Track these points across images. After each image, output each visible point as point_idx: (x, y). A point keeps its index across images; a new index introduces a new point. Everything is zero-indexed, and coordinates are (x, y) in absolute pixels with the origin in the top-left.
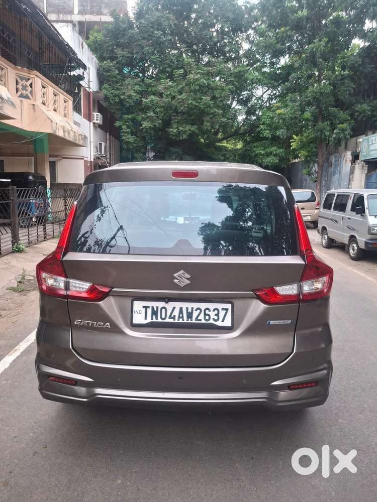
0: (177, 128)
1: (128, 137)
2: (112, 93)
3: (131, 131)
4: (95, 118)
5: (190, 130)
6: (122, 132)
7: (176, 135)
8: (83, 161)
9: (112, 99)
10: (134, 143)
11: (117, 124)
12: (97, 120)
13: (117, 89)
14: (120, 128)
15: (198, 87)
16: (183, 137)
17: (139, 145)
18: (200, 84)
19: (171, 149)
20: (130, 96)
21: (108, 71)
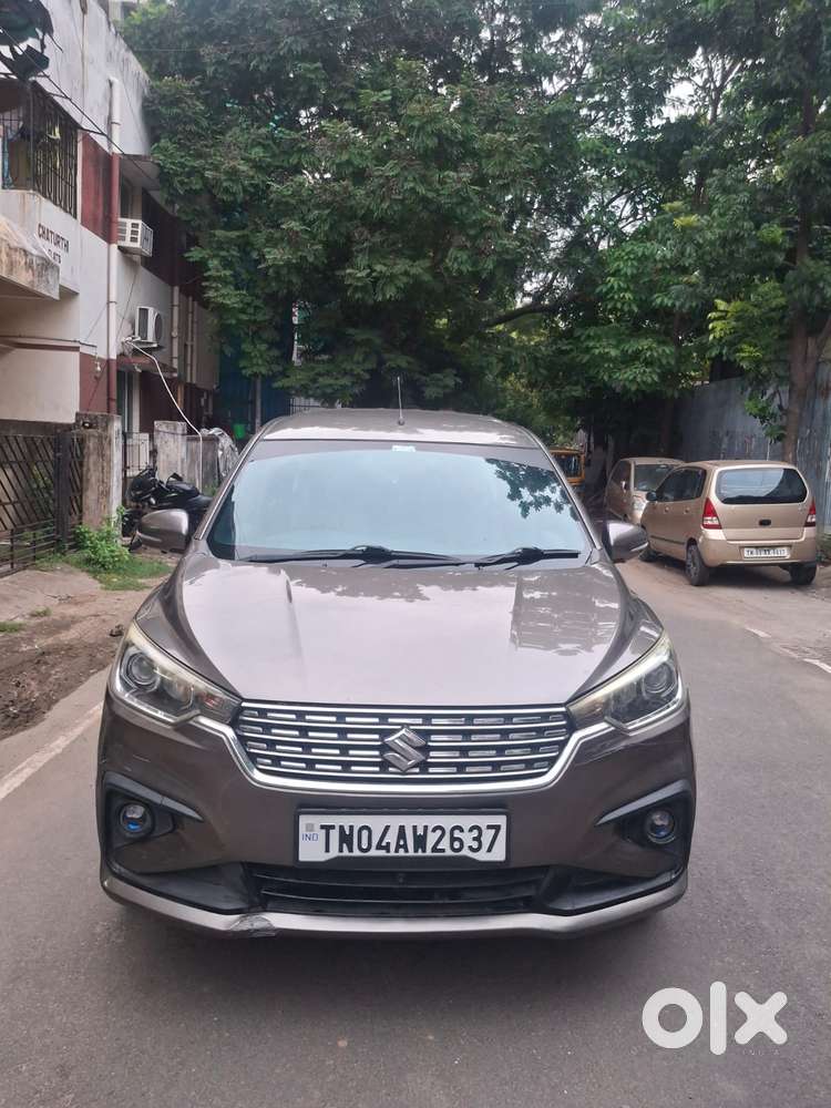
0: (369, 267)
1: (224, 291)
2: (183, 165)
3: (236, 275)
4: (128, 235)
5: (406, 273)
6: (207, 279)
7: (364, 289)
8: (77, 354)
9: (182, 183)
10: (243, 311)
11: (195, 254)
12: (134, 240)
13: (199, 155)
14: (202, 265)
15: (436, 140)
16: (384, 295)
17: (260, 317)
18: (440, 130)
19: (351, 331)
20: (233, 174)
21: (175, 102)
